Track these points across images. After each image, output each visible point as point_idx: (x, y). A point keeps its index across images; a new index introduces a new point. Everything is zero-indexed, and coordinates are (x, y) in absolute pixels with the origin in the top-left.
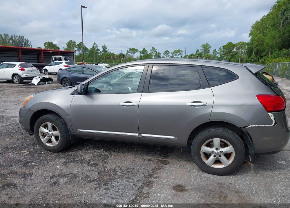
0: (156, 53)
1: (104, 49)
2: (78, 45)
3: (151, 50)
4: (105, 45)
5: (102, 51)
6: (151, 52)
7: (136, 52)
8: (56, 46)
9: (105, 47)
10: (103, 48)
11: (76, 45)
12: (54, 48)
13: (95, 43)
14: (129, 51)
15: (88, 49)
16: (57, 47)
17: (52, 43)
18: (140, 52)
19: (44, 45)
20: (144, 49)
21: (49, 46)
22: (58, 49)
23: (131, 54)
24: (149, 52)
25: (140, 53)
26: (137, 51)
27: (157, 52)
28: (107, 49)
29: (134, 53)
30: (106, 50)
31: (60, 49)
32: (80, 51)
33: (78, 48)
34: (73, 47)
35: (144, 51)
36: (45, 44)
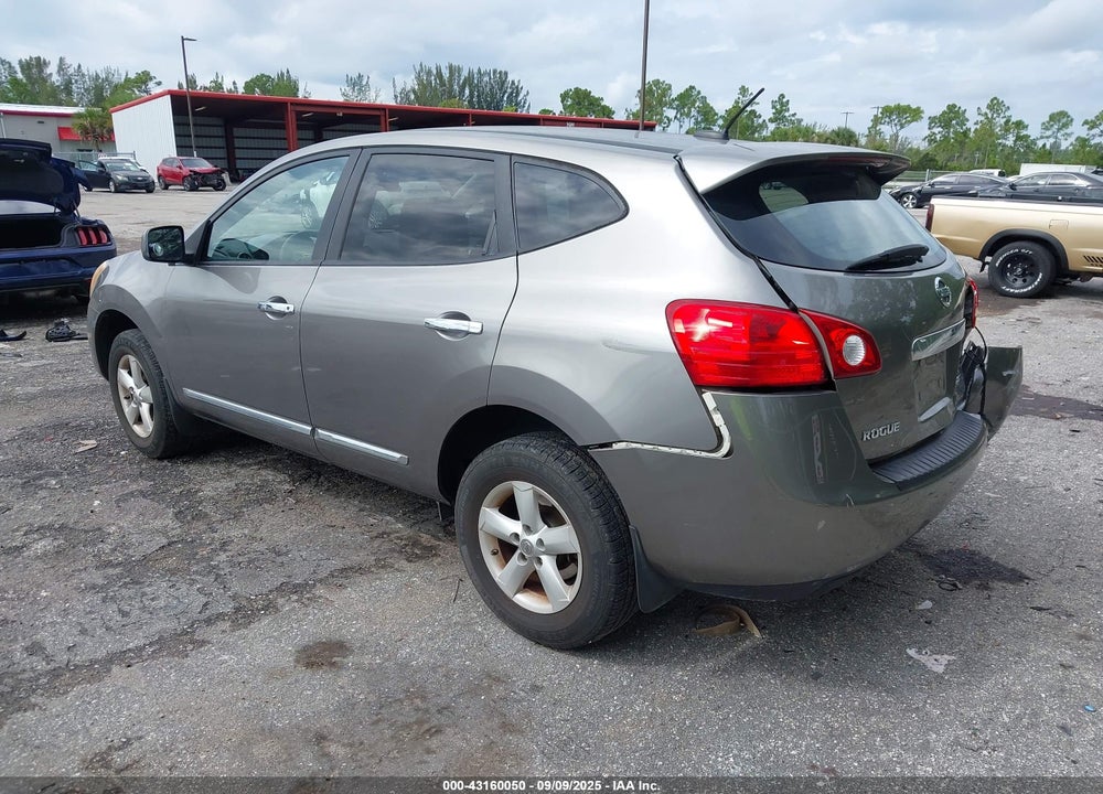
0: (1007, 122)
1: (779, 112)
2: (681, 97)
3: (984, 110)
4: (782, 96)
5: (771, 121)
6: (983, 118)
7: (910, 122)
8: (599, 105)
9: (782, 105)
10: (774, 107)
11: (674, 96)
12: (594, 112)
13: (743, 87)
14: (882, 118)
15: (716, 114)
16: (605, 107)
17: (587, 94)
18: (932, 120)
19: (562, 102)
20: (951, 108)
21: (579, 103)
22: (608, 117)
23: (887, 130)
24: (973, 122)
25: (930, 124)
26: (916, 114)
27: (1013, 120)
28: (791, 112)
29: (902, 127)
30: (787, 114)
31: (614, 112)
32: (686, 120)
33: (678, 109)
34: (661, 104)
35: (952, 115)
36: (564, 97)
